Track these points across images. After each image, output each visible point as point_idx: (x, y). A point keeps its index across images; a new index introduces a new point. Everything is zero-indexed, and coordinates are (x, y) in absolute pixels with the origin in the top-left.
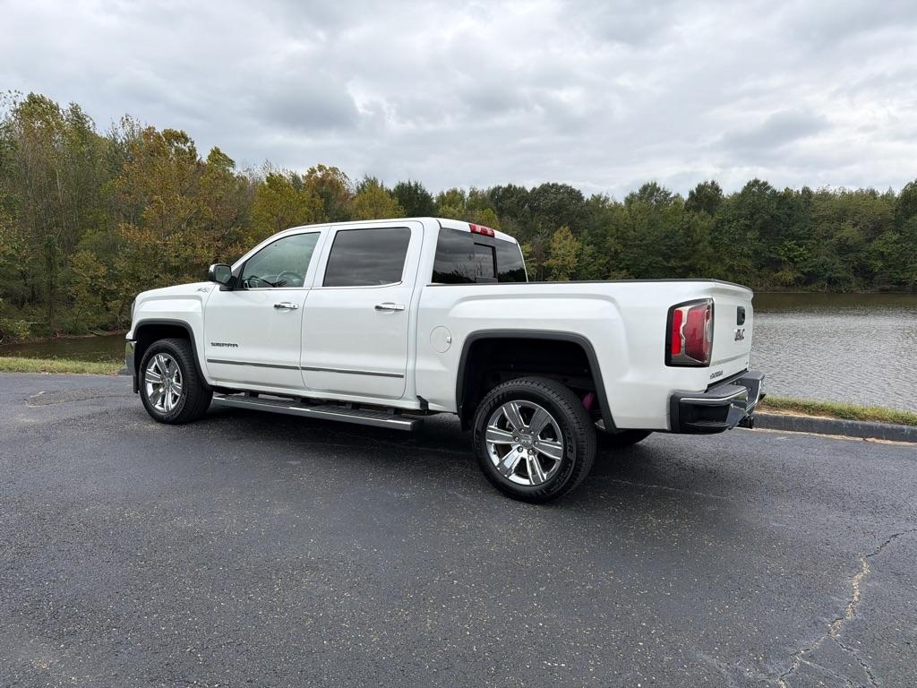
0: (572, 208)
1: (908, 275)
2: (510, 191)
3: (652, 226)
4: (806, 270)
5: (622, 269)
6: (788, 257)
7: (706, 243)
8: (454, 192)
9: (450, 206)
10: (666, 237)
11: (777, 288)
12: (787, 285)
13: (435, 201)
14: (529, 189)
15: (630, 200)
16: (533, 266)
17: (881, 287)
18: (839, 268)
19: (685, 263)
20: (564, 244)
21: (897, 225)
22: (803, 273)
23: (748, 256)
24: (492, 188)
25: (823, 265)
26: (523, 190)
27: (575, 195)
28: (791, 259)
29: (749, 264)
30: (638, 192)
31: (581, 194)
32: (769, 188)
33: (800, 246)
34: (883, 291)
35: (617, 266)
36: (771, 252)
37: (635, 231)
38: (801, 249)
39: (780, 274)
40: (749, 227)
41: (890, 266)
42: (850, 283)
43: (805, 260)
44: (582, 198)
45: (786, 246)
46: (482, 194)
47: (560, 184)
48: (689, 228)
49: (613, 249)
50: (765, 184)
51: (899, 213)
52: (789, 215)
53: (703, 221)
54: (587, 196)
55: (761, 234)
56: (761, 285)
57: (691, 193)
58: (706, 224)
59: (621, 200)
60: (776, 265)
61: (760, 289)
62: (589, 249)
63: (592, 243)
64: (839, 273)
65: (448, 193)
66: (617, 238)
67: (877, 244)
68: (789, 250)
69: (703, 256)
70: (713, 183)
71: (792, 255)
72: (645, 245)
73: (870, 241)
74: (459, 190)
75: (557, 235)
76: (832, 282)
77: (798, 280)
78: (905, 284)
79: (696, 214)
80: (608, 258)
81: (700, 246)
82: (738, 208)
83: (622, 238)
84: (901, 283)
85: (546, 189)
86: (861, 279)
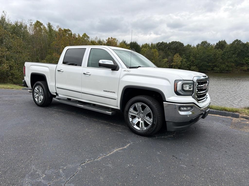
0: (180, 48)
2: (163, 43)
3: (204, 53)
5: (194, 66)
7: (220, 58)
8: (147, 44)
9: (145, 48)
10: (208, 56)
11: (242, 72)
12: (245, 71)
13: (141, 47)
14: (168, 43)
15: (198, 46)
16: (168, 65)
19: (213, 64)
20: (177, 58)
23: (233, 62)
24: (157, 43)
26: (166, 43)
27: (181, 45)
29: (234, 64)
30: (200, 43)
31: (183, 44)
32: (241, 42)
35: (193, 65)
36: (241, 61)
37: (198, 55)
39: (243, 67)
40: (234, 54)
44: (184, 45)
46: (154, 45)
47: (177, 41)
48: (215, 54)
49: (192, 60)
50: (240, 41)
52: (247, 50)
53: (219, 52)
54: (185, 45)
55: (237, 56)
57: (217, 44)
58: (220, 53)
59: (195, 46)
60: (242, 65)
61: (236, 72)
62: (185, 60)
63: (186, 58)
65: (145, 44)
66: (194, 57)
68: (246, 60)
69: (219, 62)
70: (224, 41)
71: (247, 62)
72: (201, 59)
74: (148, 44)
75: (175, 56)
79: (217, 50)
80: (190, 62)
81: (218, 59)
82: (231, 48)
83: (195, 57)
85: (173, 43)
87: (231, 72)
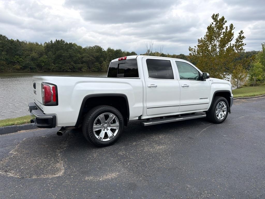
1: (51, 67)
4: (23, 65)
6: (17, 61)
11: (15, 71)
12: (18, 70)
17: (44, 70)
18: (33, 65)
21: (46, 53)
22: (22, 66)
23: (3, 60)
25: (28, 64)
28: (18, 62)
29: (4, 63)
32: (6, 38)
33: (21, 58)
34: (45, 71)
36: (11, 59)
38: (21, 59)
39: (15, 66)
41: (46, 65)
42: (36, 69)
43: (23, 62)
45: (16, 58)
50: (4, 36)
51: (46, 50)
52: (15, 48)
55: (7, 53)
56: (10, 70)
60: (14, 63)
64: (33, 66)
67: (41, 59)
73: (40, 57)
76: (31, 69)
77: (21, 68)
78: (50, 69)
84: (49, 69)
86: (39, 68)
87: (3, 71)
